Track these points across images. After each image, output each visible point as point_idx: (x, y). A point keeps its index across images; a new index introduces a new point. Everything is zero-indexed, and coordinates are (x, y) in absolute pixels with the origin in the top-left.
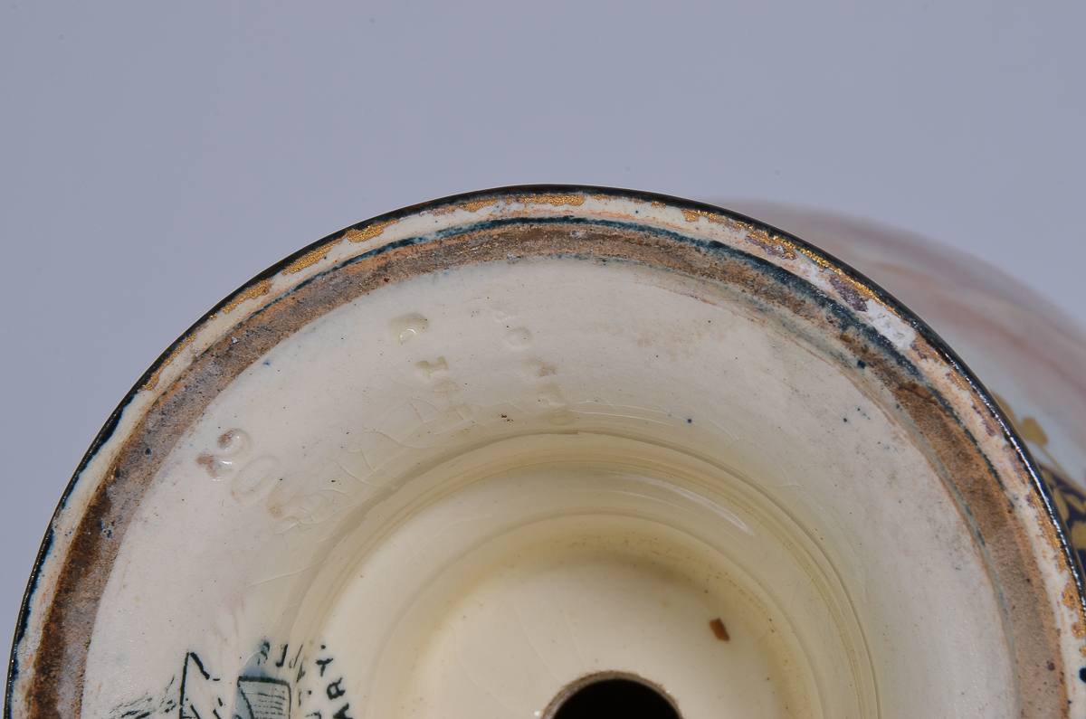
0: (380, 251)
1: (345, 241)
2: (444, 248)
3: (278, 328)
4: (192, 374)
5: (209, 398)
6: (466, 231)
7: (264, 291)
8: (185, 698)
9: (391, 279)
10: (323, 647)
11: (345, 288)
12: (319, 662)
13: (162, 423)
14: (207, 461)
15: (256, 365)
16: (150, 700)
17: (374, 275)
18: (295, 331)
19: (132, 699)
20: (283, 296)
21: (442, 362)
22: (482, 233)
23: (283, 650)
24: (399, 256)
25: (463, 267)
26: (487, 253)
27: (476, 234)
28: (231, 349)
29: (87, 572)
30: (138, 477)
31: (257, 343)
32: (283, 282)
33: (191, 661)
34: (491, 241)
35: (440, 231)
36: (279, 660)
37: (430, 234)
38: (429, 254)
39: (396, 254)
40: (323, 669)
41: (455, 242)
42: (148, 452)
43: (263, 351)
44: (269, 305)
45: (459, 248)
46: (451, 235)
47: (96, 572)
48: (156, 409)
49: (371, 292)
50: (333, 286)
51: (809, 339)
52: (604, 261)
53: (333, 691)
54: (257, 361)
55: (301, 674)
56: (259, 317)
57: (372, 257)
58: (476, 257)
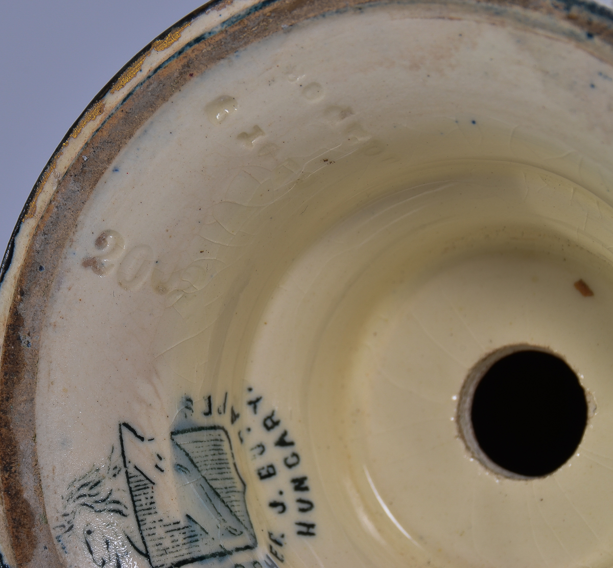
0: (180, 53)
1: (153, 52)
2: (230, 35)
3: (116, 138)
4: (59, 195)
5: (77, 212)
6: (244, 16)
7: (100, 111)
8: (127, 462)
9: (195, 72)
10: (250, 390)
11: (161, 90)
12: (250, 403)
13: (46, 242)
14: (91, 263)
15: (108, 174)
16: (98, 470)
17: (181, 74)
18: (130, 138)
19: (82, 473)
20: (113, 111)
21: (257, 130)
22: (257, 14)
23: (207, 401)
24: (196, 53)
25: (249, 47)
26: (265, 30)
27: (252, 17)
28: (84, 166)
29: (19, 379)
30: (39, 291)
31: (103, 156)
32: (113, 100)
33: (125, 431)
34: (266, 19)
35: (224, 23)
36: (206, 409)
37: (216, 27)
38: (219, 43)
39: (193, 51)
40: (255, 408)
41: (236, 28)
42: (41, 268)
43: (109, 161)
44: (105, 122)
45: (242, 32)
46: (233, 23)
47: (26, 377)
48: (39, 232)
49: (182, 88)
50: (151, 91)
51: (543, 26)
52: (360, 9)
53: (269, 423)
54: (107, 171)
55: (235, 417)
56: (99, 134)
57: (175, 59)
58: (257, 36)
